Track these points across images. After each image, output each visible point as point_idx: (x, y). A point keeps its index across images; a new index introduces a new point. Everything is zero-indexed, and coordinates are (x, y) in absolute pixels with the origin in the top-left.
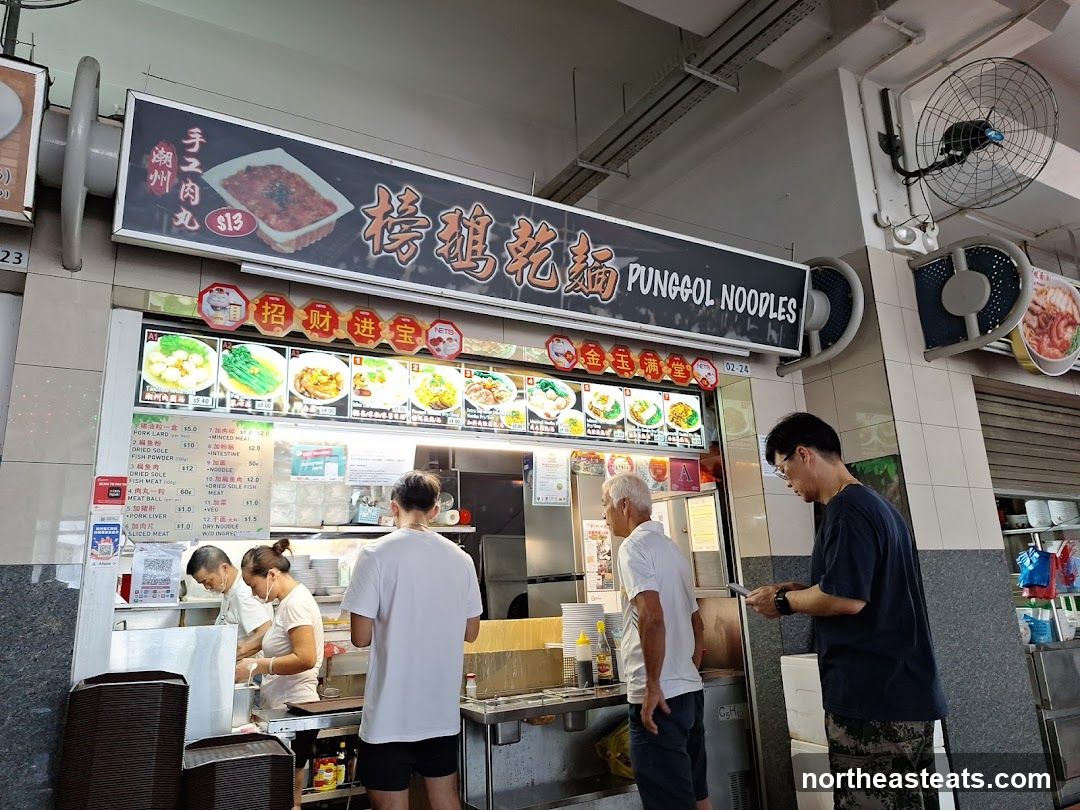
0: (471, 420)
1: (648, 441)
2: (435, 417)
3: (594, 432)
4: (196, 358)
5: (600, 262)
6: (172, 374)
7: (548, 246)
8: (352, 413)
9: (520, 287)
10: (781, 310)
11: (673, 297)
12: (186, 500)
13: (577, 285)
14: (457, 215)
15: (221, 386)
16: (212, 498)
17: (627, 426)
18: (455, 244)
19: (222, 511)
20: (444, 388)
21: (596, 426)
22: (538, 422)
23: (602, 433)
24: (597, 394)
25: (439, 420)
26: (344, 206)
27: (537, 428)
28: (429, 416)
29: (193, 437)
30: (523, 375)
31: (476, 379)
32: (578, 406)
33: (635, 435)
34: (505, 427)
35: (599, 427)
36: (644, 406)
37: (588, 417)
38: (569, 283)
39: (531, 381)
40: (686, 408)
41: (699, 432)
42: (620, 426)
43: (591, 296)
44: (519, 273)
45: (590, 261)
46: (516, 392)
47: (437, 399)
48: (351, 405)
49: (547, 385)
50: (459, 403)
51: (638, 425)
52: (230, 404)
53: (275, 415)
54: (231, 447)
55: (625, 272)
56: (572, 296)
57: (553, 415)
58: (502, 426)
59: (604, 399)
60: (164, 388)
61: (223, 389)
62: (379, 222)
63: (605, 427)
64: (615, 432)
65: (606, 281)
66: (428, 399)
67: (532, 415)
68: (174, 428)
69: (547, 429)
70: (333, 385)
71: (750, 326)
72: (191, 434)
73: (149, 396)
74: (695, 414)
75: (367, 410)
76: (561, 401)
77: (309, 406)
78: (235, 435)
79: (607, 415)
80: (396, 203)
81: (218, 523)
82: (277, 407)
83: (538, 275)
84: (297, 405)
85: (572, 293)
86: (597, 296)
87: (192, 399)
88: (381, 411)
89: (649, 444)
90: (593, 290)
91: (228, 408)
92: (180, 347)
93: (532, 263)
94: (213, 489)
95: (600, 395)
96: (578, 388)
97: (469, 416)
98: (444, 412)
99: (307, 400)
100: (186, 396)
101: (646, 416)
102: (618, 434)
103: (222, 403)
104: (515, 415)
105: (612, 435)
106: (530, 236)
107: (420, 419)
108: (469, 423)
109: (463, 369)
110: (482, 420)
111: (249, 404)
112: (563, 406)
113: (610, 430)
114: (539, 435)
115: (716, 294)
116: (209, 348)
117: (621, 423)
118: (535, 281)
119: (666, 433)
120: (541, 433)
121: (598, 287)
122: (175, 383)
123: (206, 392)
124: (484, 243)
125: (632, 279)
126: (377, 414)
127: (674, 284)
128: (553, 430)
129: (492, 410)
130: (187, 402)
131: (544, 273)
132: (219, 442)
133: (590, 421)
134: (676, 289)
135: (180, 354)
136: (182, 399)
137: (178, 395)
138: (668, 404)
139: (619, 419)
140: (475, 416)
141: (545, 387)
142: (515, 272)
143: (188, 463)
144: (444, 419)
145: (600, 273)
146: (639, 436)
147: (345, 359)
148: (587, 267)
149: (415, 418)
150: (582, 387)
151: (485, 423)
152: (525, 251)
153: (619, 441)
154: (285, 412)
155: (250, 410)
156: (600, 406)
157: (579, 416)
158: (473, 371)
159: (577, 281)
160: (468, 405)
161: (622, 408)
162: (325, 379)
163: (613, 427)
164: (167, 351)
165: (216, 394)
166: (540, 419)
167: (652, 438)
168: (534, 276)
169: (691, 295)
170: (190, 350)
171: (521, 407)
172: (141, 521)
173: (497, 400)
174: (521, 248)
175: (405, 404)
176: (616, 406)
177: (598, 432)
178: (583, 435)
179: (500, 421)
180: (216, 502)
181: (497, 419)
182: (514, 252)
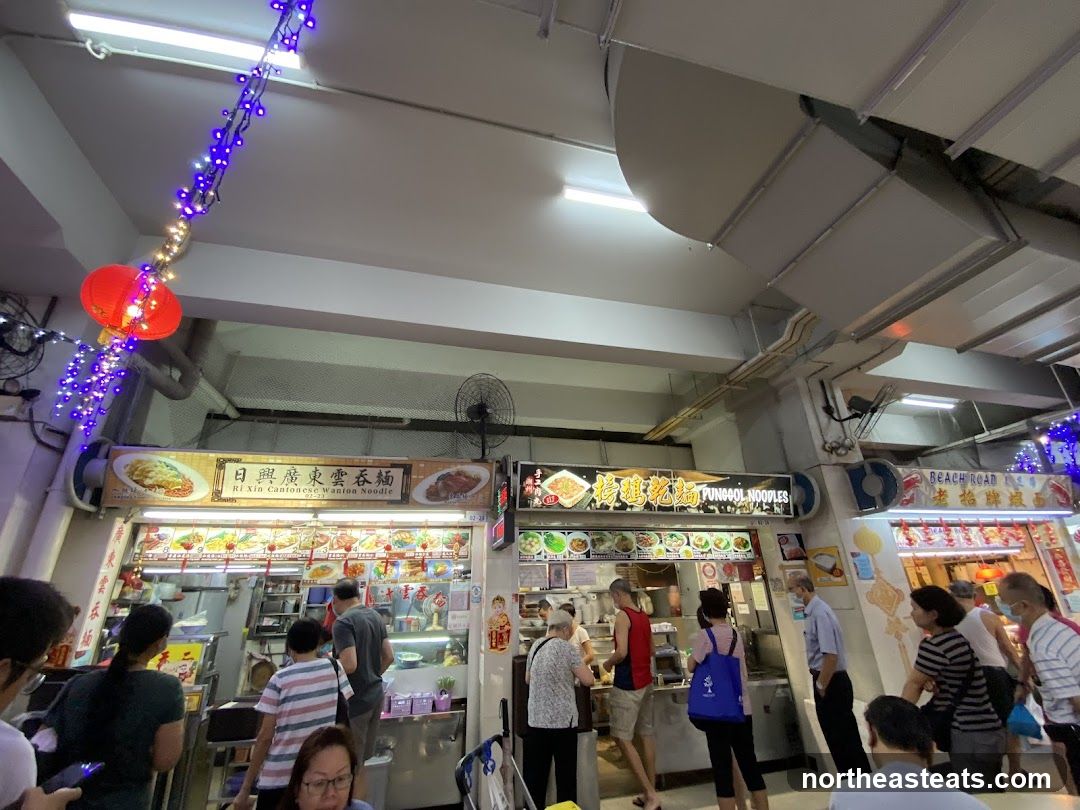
10: (780, 497)
26: (587, 486)
32: (688, 544)
36: (721, 540)
40: (743, 539)
45: (685, 490)
50: (635, 548)
52: (548, 557)
55: (701, 492)
59: (700, 539)
63: (702, 553)
67: (668, 551)
71: (765, 507)
74: (747, 542)
80: (605, 481)
101: (722, 545)
103: (545, 557)
104: (660, 551)
115: (745, 494)
123: (539, 554)
125: (704, 495)
135: (530, 539)
165: (543, 554)
170: (533, 537)
176: (707, 542)
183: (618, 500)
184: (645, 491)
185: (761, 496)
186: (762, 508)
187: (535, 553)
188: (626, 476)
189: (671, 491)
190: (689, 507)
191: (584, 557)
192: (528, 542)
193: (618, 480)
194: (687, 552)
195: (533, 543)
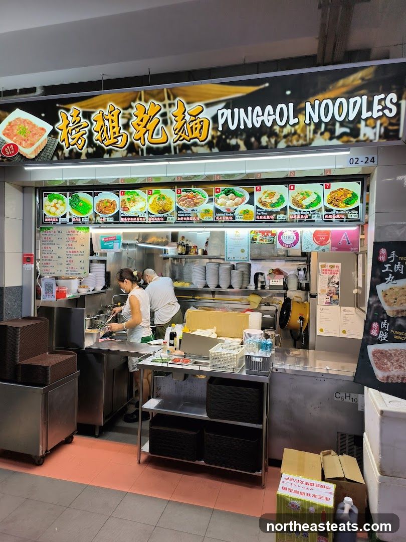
0: (180, 217)
1: (305, 220)
2: (160, 217)
3: (261, 217)
4: (60, 202)
5: (195, 116)
6: (53, 210)
7: (158, 116)
8: (121, 220)
9: (144, 148)
11: (258, 125)
12: (60, 261)
13: (181, 136)
14: (101, 115)
15: (70, 212)
16: (68, 259)
17: (288, 211)
18: (103, 131)
19: (72, 265)
20: (165, 202)
21: (263, 213)
22: (222, 214)
23: (268, 217)
24: (265, 192)
25: (162, 219)
27: (220, 218)
28: (157, 217)
29: (61, 235)
30: (213, 188)
31: (184, 194)
32: (251, 202)
33: (295, 217)
34: (200, 220)
35: (266, 214)
37: (257, 208)
38: (175, 136)
39: (218, 190)
41: (357, 209)
42: (283, 212)
43: (192, 141)
44: (142, 138)
45: (188, 118)
46: (208, 198)
47: (161, 208)
48: (120, 215)
49: (229, 191)
50: (174, 209)
51: (298, 209)
52: (73, 220)
53: (90, 223)
54: (74, 239)
56: (178, 145)
57: (232, 209)
58: (198, 219)
60: (51, 216)
61: (70, 214)
62: (65, 131)
63: (270, 213)
64: (278, 216)
65: (202, 128)
66: (156, 209)
67: (218, 211)
68: (55, 232)
69: (227, 218)
70: (112, 207)
72: (60, 234)
73: (46, 220)
75: (127, 217)
76: (238, 200)
77: (102, 218)
78: (75, 233)
79: (272, 205)
80: (70, 118)
81: (71, 269)
82: (90, 220)
83: (154, 136)
84: (98, 218)
85: (179, 142)
86: (196, 140)
87: (60, 219)
88: (133, 217)
89: (307, 221)
90: (193, 136)
91: (72, 222)
92: (55, 198)
93: (148, 130)
94: (68, 256)
95: (269, 192)
96: (251, 190)
97: (179, 215)
98: (165, 215)
99: (101, 215)
100: (58, 218)
101: (306, 202)
102: (281, 217)
103: (70, 220)
104: (207, 211)
105: (276, 218)
106: (145, 113)
107: (153, 219)
108: (179, 219)
109: (176, 189)
110: (186, 217)
111: (80, 220)
112: (239, 203)
113: (274, 215)
114: (222, 222)
116: (64, 197)
117: (284, 210)
118: (153, 141)
119: (323, 212)
120: (223, 221)
121: (196, 133)
122: (54, 213)
123: (64, 216)
124: (119, 126)
126: (132, 219)
127: (258, 116)
128: (231, 218)
129: (193, 210)
130: (58, 221)
131: (158, 134)
132: (70, 237)
133: (259, 210)
134: (260, 119)
135: (55, 201)
136: (57, 220)
137: (55, 218)
138: (328, 192)
139: (282, 206)
140: (182, 215)
141: (227, 193)
142: (140, 139)
143: (59, 246)
144: (165, 218)
145: (196, 124)
146: (299, 217)
147: (117, 193)
148: (186, 122)
149: (150, 219)
150: (255, 189)
151: (188, 218)
152: (143, 124)
153: (281, 222)
154: (93, 222)
155: (80, 222)
156: (268, 200)
157: (251, 208)
158: (182, 189)
159: (180, 133)
160: (178, 209)
161: (286, 199)
162: (108, 204)
163: (277, 213)
164: (51, 200)
165: (68, 217)
166: (223, 213)
167: (310, 217)
168: (152, 138)
169: (274, 120)
170: (58, 199)
171: (211, 207)
172: (46, 268)
173: (195, 204)
174: (140, 123)
175: (145, 213)
176: (281, 199)
177: (265, 217)
178: (253, 220)
179: (197, 216)
180: (70, 261)
181: (195, 215)
182: (136, 127)
183: (91, 143)
184: (126, 126)
185: (333, 110)
186: (332, 132)
187: (59, 216)
188: (96, 107)
189: (165, 122)
190: (195, 144)
191: (111, 220)
192: (52, 204)
193: (87, 115)
194: (246, 212)
195: (58, 206)
